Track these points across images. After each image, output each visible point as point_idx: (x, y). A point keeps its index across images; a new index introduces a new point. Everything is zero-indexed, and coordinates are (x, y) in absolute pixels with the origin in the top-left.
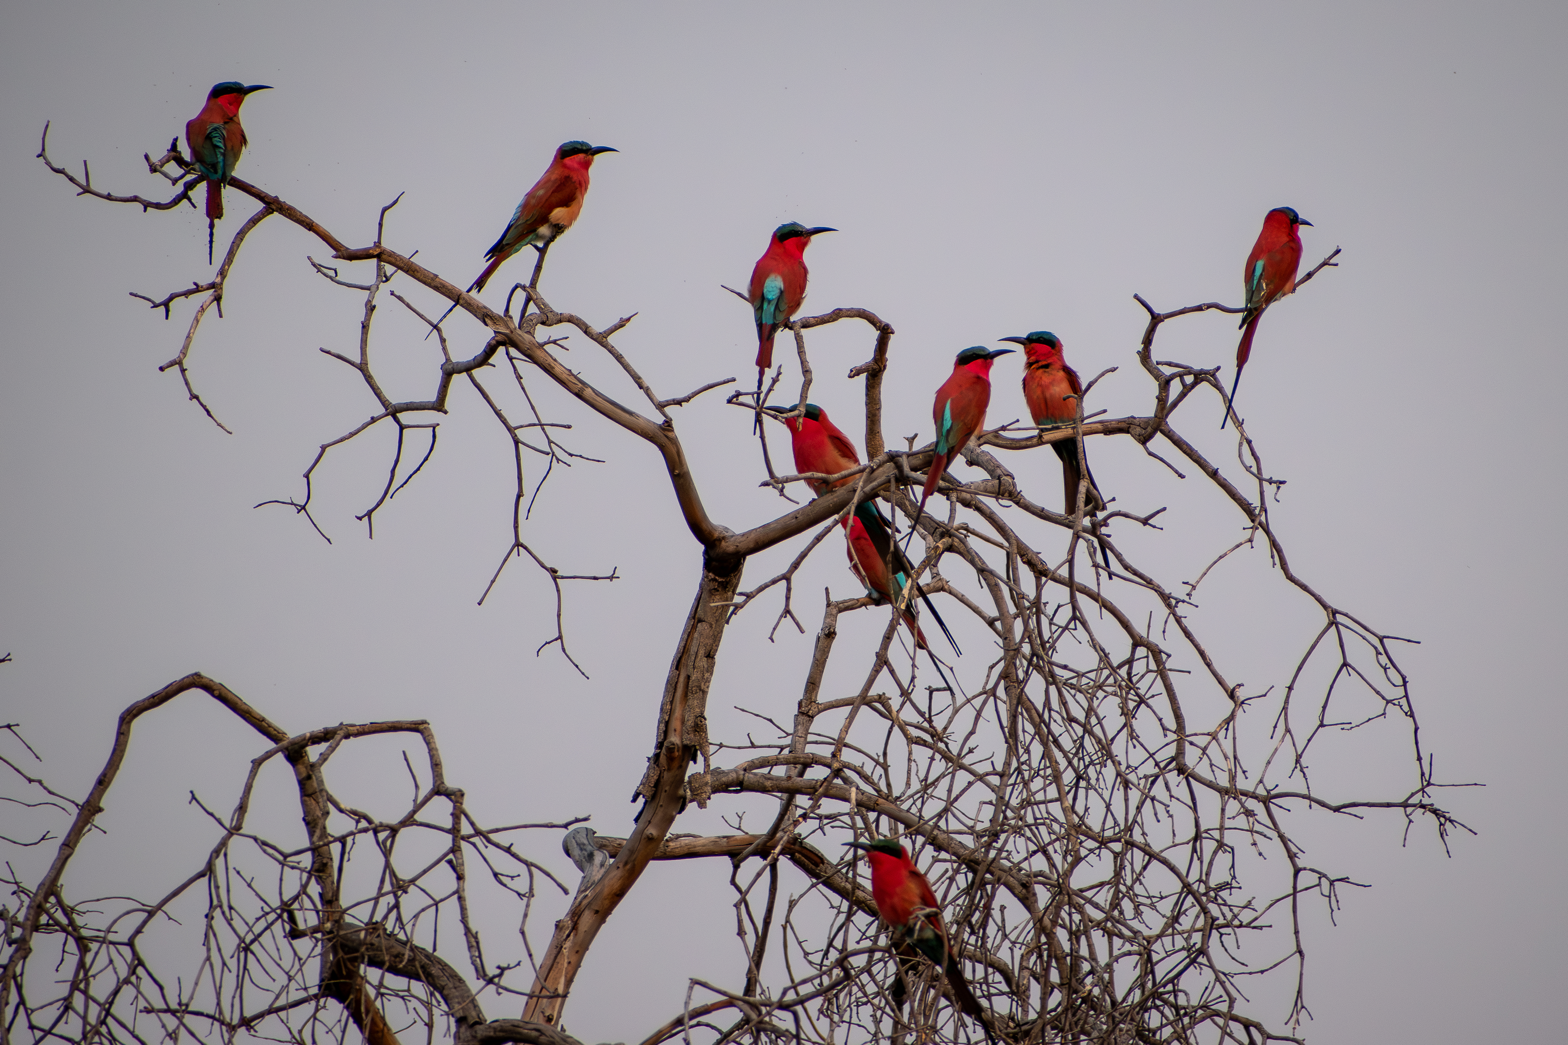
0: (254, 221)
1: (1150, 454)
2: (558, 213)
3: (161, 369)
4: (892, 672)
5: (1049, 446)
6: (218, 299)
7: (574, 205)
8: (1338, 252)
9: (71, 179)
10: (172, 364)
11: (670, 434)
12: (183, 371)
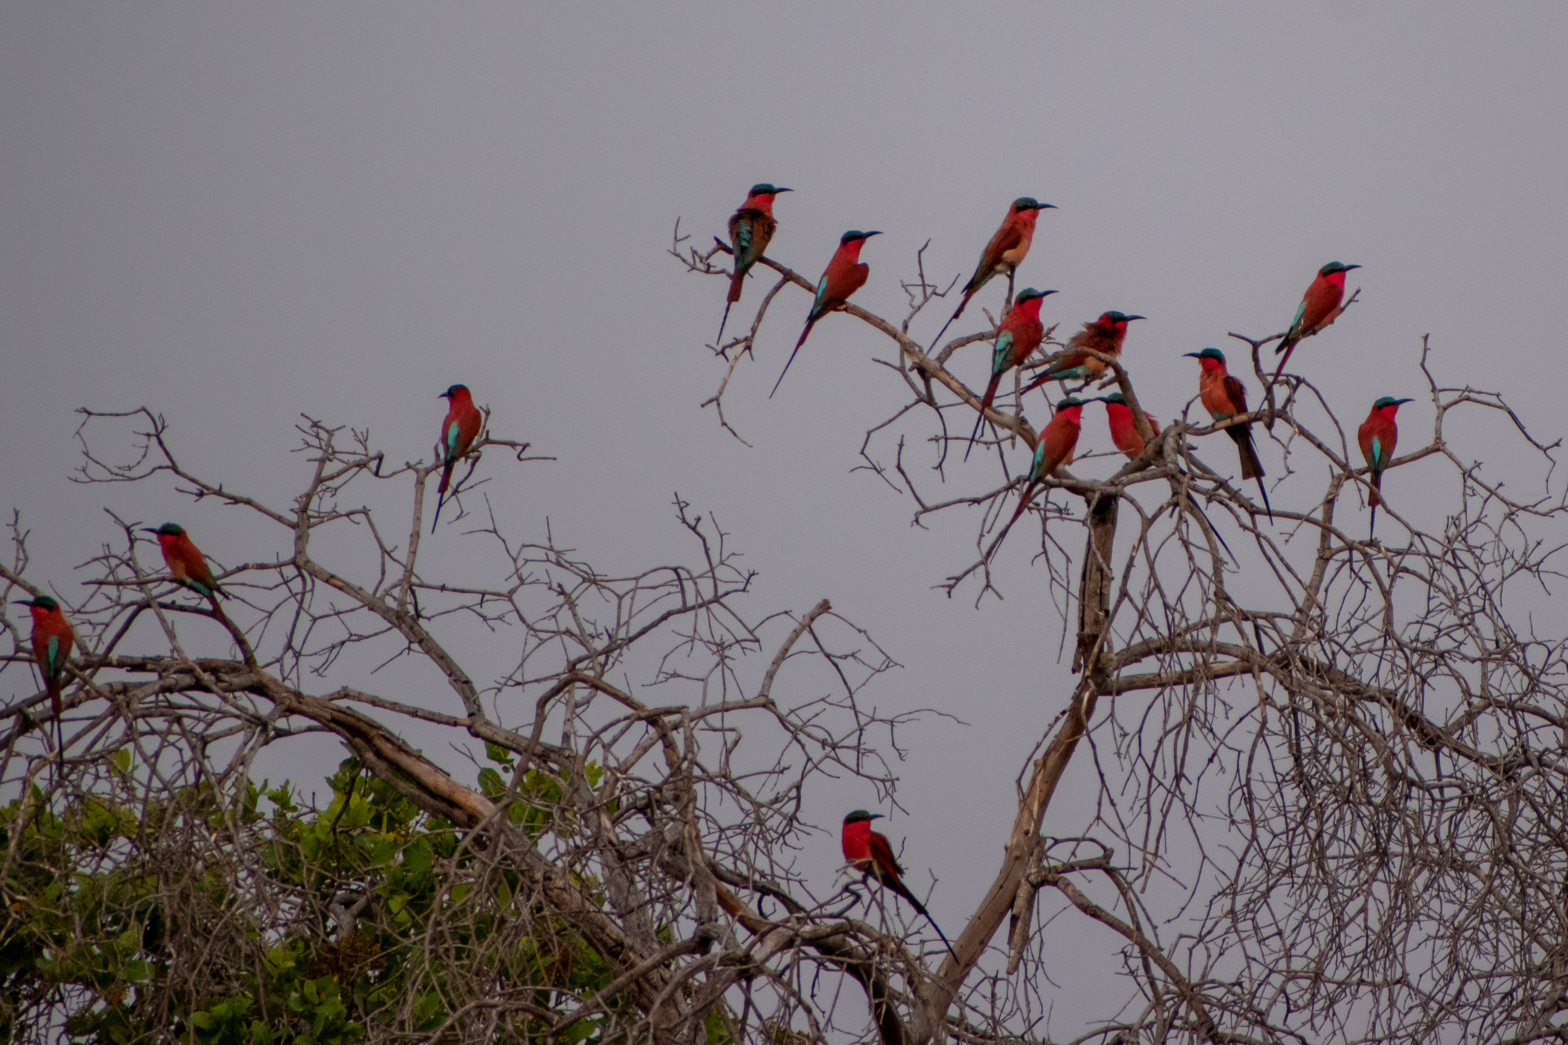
0: (777, 288)
1: (1272, 437)
2: (1008, 254)
3: (703, 406)
4: (1131, 600)
5: (1223, 432)
6: (748, 348)
7: (1020, 248)
8: (1358, 292)
9: (684, 260)
10: (711, 401)
11: (1026, 427)
12: (719, 405)
